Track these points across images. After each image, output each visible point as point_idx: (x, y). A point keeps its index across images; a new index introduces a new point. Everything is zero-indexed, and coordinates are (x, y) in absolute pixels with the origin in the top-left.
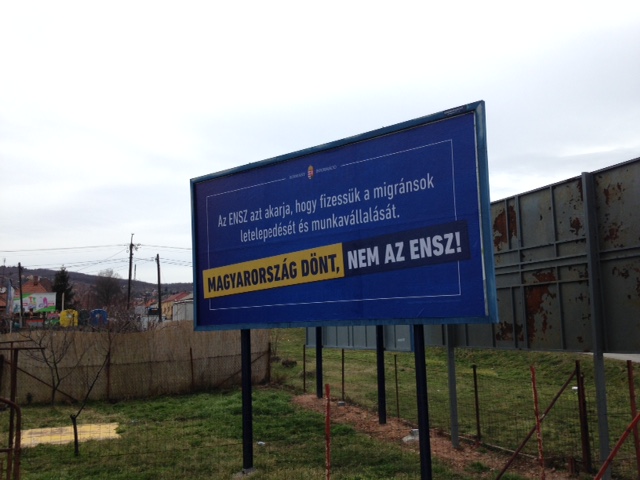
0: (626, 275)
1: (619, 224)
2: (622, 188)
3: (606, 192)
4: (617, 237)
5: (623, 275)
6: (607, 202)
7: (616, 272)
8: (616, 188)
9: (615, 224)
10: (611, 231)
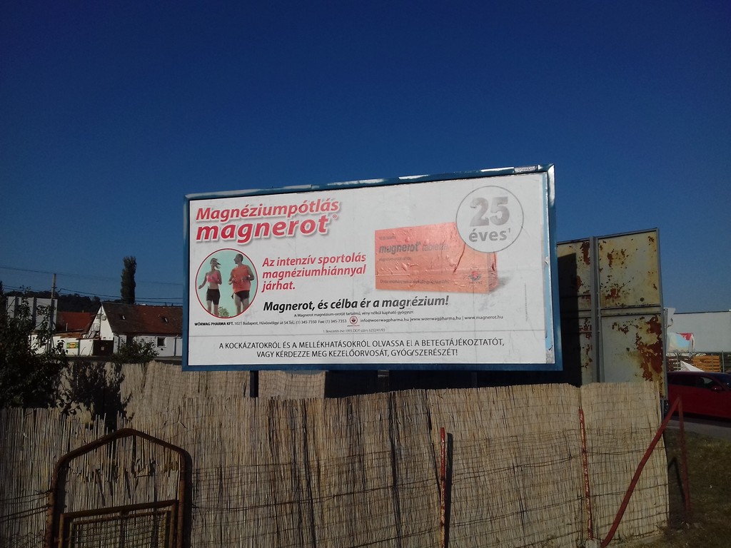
0: (625, 331)
1: (620, 285)
2: (626, 254)
3: (610, 256)
4: (618, 296)
6: (610, 265)
7: (616, 328)
8: (621, 254)
9: (617, 285)
10: (613, 291)
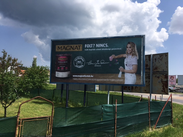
0: (159, 77)
1: (158, 66)
3: (155, 59)
4: (157, 69)
5: (158, 77)
6: (155, 61)
7: (156, 77)
9: (157, 66)
10: (156, 68)
